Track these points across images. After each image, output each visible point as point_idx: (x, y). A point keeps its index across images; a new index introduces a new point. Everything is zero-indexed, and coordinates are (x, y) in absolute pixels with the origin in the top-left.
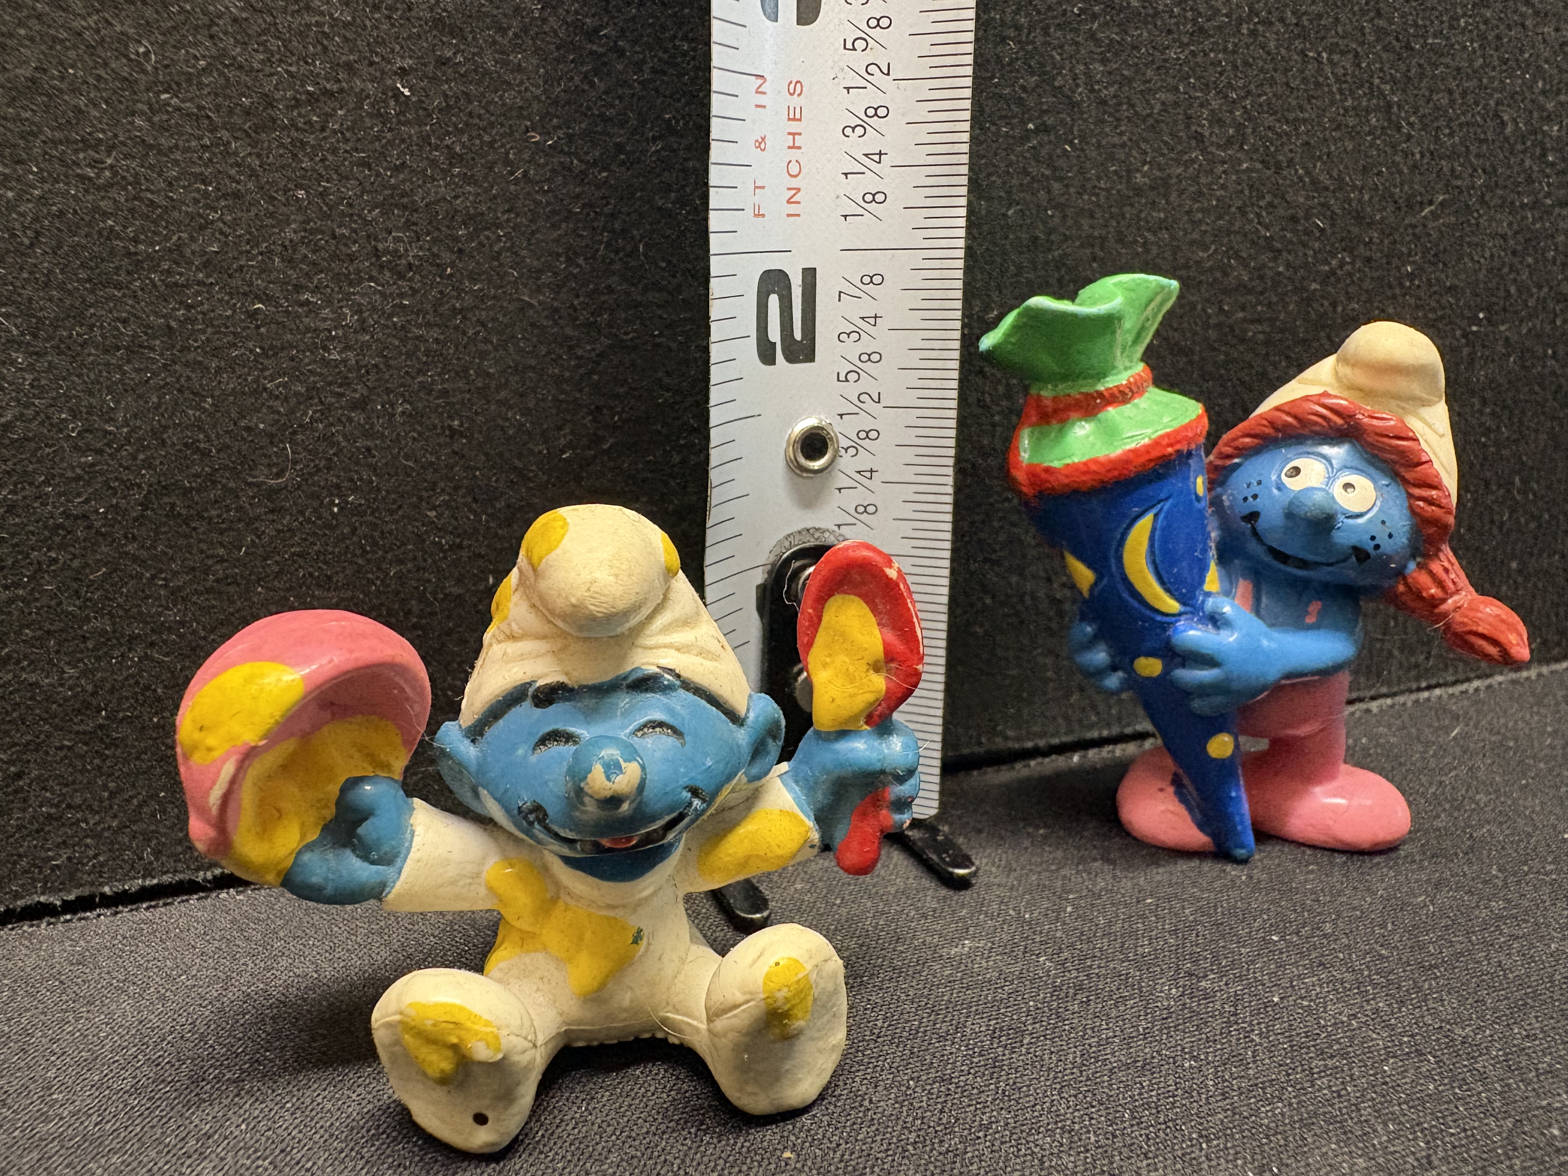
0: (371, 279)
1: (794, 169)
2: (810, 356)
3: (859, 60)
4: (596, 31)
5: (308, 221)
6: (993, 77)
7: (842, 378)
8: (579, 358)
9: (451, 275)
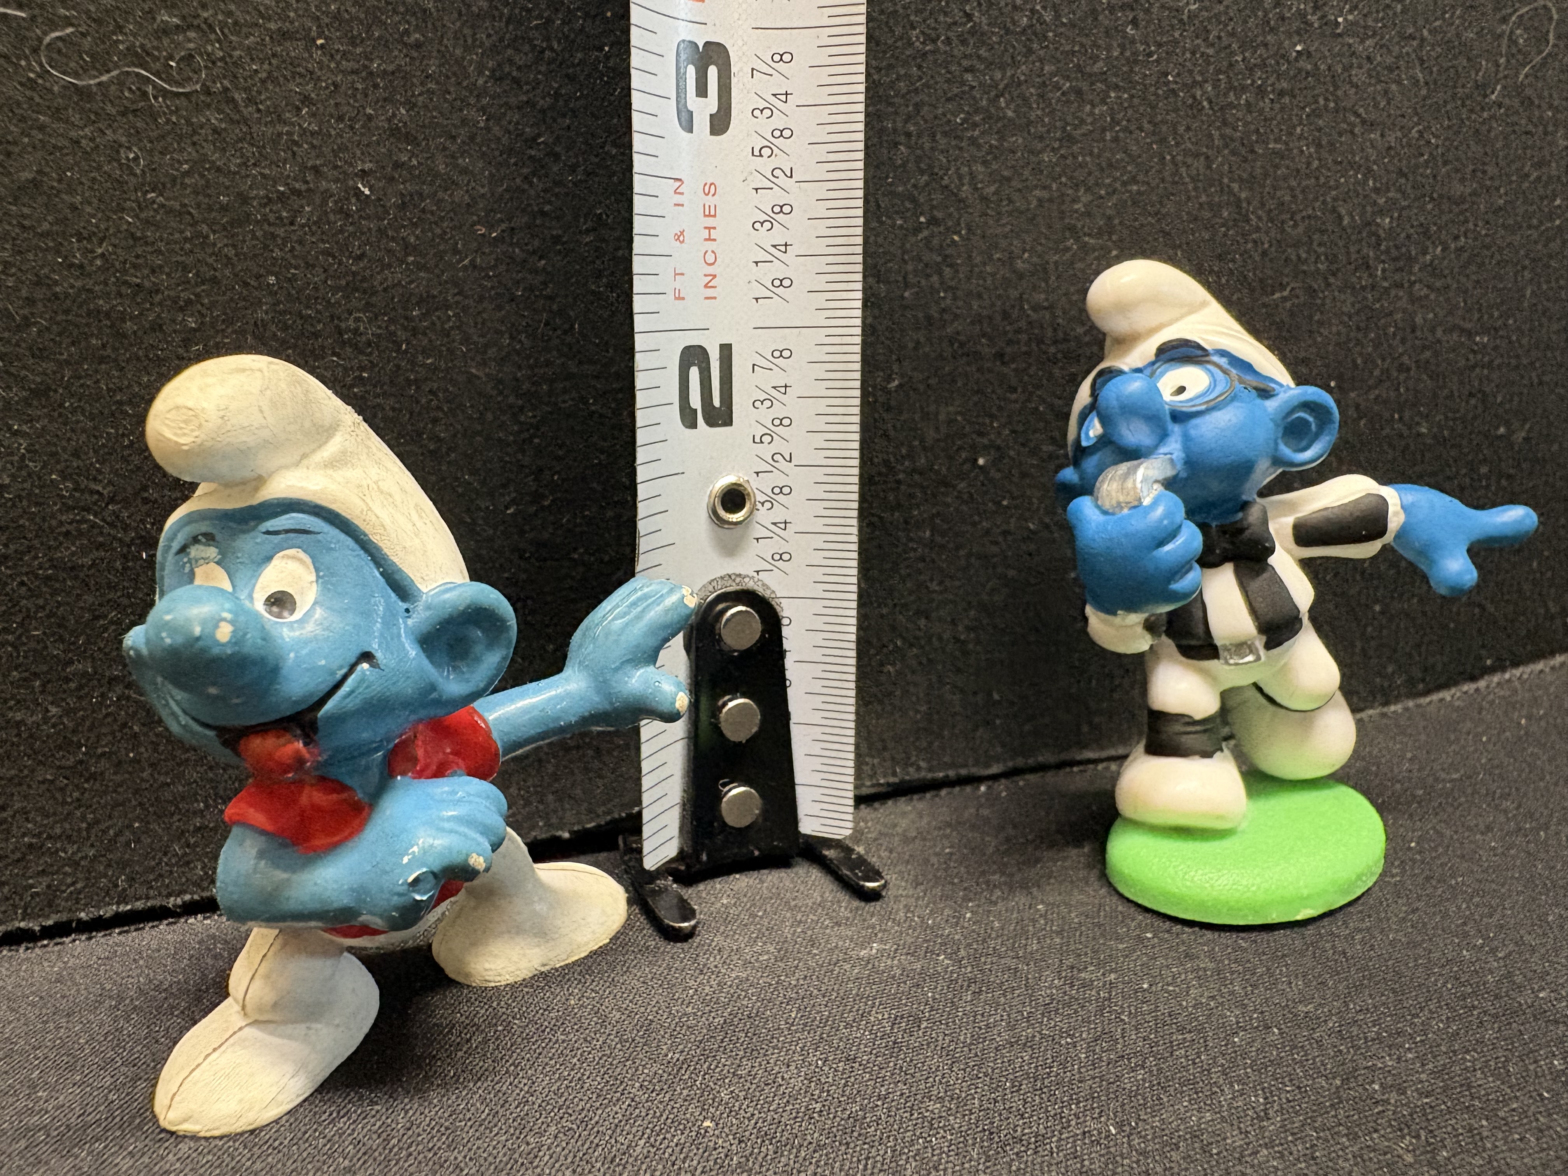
0: (334, 354)
1: (710, 258)
2: (728, 421)
3: (765, 165)
4: (534, 139)
5: (279, 303)
6: (887, 177)
7: (757, 440)
8: (521, 423)
9: (406, 351)
